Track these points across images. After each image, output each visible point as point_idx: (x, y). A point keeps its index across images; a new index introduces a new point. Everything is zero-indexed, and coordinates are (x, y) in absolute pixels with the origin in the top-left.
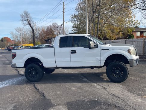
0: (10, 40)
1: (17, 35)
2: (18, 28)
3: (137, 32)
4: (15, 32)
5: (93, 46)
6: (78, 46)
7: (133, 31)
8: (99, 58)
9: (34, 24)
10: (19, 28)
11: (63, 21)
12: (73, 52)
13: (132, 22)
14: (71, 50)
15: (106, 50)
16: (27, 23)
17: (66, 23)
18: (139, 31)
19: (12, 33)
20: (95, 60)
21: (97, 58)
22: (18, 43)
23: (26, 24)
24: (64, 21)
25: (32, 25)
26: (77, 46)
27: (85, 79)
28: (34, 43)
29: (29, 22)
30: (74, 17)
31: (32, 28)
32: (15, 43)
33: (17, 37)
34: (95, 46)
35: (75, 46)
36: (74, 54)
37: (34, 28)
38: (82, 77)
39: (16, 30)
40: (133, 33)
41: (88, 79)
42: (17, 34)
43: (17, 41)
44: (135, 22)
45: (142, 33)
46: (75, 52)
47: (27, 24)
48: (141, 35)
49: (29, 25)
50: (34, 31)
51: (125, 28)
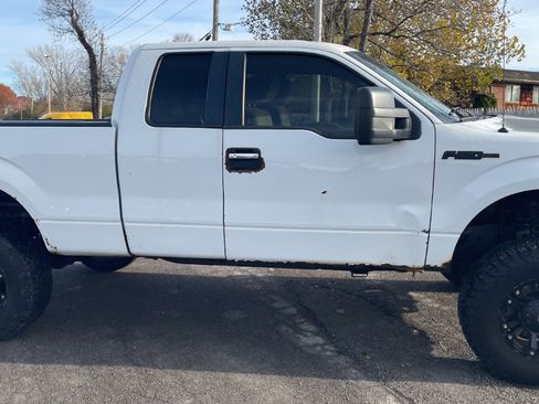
0: (12, 94)
1: (38, 77)
2: (40, 49)
3: (509, 87)
4: (29, 64)
5: (391, 126)
6: (277, 125)
7: (496, 83)
8: (419, 211)
9: (97, 32)
10: (43, 47)
11: (215, 20)
12: (244, 163)
13: (496, 42)
14: (230, 151)
15: (480, 155)
16: (67, 24)
17: (227, 29)
18: (516, 84)
19: (17, 69)
20: (393, 225)
21: (408, 214)
22: (40, 107)
23: (62, 31)
24: (219, 21)
25: (88, 34)
26: (268, 120)
27: (310, 339)
28: (94, 109)
29: (74, 24)
30: (260, 10)
31: (89, 48)
32: (29, 109)
33: (38, 86)
34: (399, 122)
35: (261, 120)
36: (245, 175)
37: (96, 49)
38: (293, 311)
39: (31, 55)
40: (494, 90)
41: (330, 339)
42: (39, 72)
43: (35, 98)
44: (508, 44)
45: (527, 89)
46: (256, 165)
47: (68, 31)
48: (522, 98)
49: (75, 36)
50: (98, 59)
51: (463, 69)
